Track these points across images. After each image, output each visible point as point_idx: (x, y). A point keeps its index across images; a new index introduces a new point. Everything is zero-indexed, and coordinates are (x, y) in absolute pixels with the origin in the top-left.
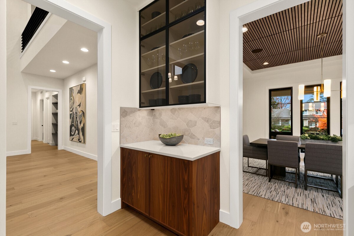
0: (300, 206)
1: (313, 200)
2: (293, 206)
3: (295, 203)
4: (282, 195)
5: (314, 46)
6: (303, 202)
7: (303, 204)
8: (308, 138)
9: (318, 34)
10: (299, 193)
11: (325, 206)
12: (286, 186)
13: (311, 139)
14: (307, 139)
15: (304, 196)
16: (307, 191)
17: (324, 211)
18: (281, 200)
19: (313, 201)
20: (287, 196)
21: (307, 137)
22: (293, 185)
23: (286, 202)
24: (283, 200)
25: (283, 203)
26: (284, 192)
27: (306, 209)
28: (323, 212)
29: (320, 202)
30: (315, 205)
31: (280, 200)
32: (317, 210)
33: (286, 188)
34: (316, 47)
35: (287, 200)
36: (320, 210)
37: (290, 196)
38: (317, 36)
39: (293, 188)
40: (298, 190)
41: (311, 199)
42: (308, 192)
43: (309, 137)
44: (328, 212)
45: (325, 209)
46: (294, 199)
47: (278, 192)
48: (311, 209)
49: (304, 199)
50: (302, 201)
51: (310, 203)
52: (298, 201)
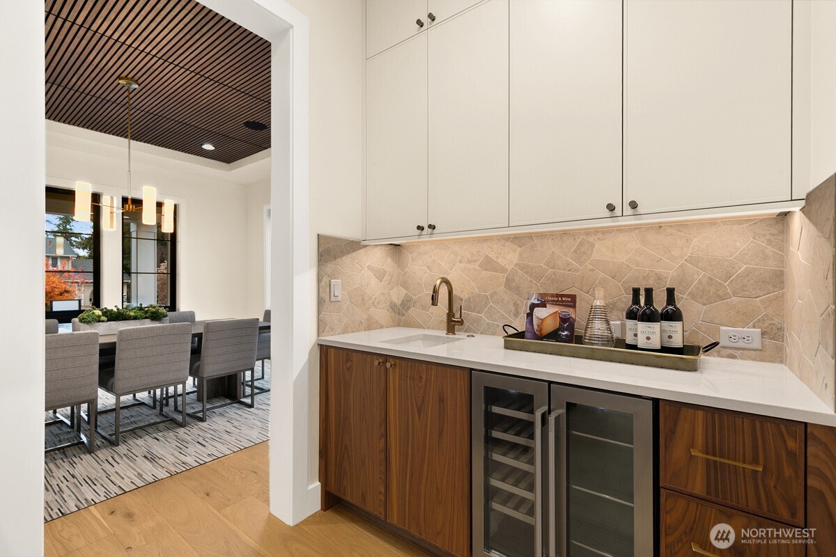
0: (140, 483)
1: (149, 456)
2: (126, 492)
3: (123, 484)
4: (77, 487)
5: (97, 95)
6: (136, 471)
7: (139, 474)
8: (104, 318)
9: (122, 76)
10: (111, 460)
11: (177, 454)
12: (61, 461)
13: (108, 321)
14: (99, 321)
15: (124, 458)
16: (119, 447)
17: (183, 463)
18: (86, 500)
19: (151, 458)
20: (91, 482)
21: (99, 317)
22: (76, 450)
23: (102, 494)
24: (90, 495)
25: (97, 501)
26: (73, 476)
27: (156, 481)
28: (184, 465)
29: (162, 452)
30: (160, 462)
31: (84, 502)
32: (173, 469)
33: (66, 465)
34: (100, 100)
35: (99, 488)
36: (177, 465)
37: (95, 477)
38: (119, 77)
39: (83, 456)
40: (100, 455)
41: (145, 457)
42: (123, 445)
43: (103, 315)
44: (190, 460)
45: (181, 458)
46: (112, 478)
47: (57, 489)
48: (161, 474)
49: (130, 463)
50: (132, 470)
51: (151, 465)
52: (124, 477)
